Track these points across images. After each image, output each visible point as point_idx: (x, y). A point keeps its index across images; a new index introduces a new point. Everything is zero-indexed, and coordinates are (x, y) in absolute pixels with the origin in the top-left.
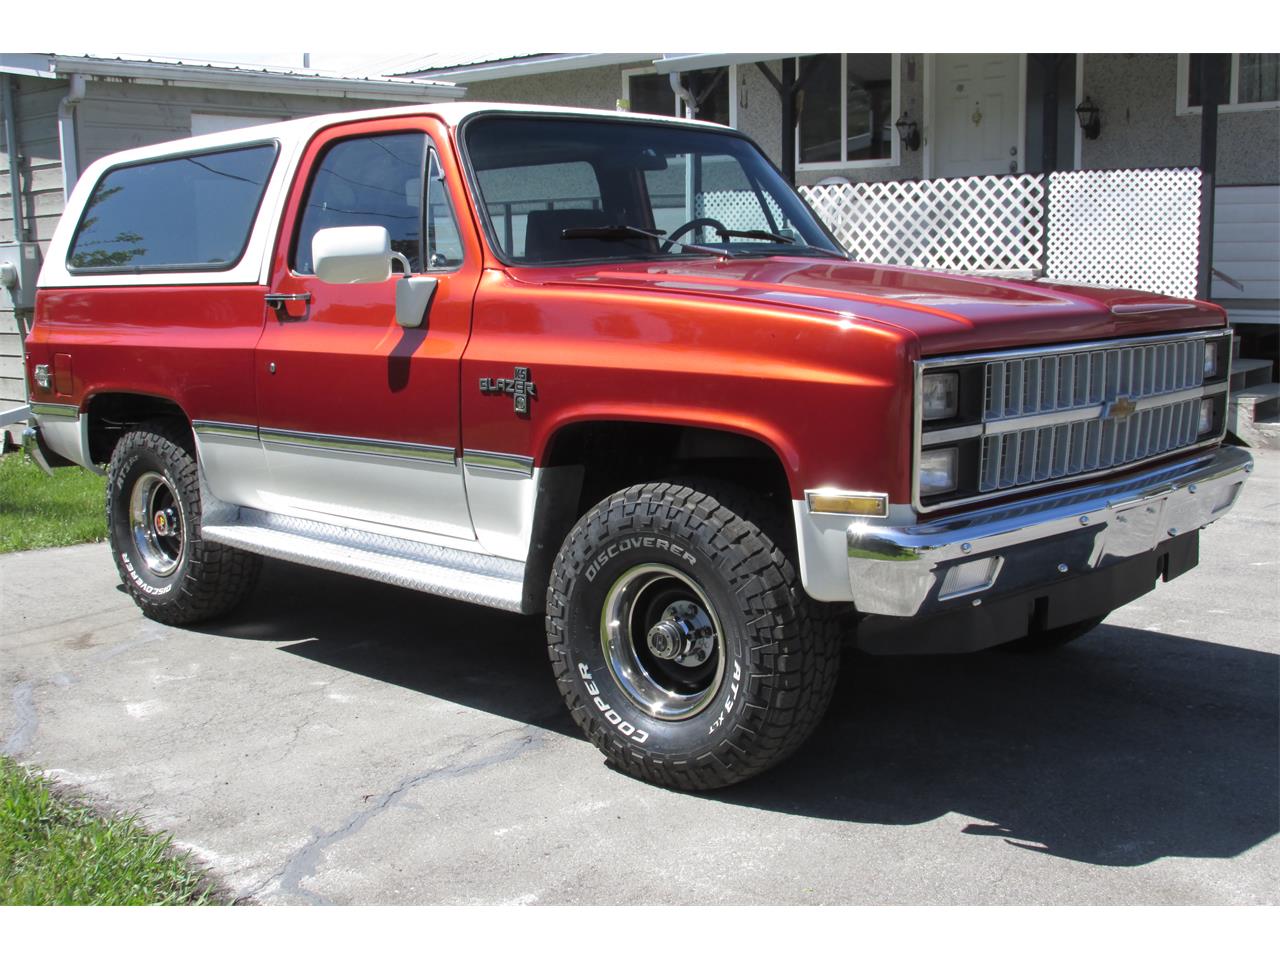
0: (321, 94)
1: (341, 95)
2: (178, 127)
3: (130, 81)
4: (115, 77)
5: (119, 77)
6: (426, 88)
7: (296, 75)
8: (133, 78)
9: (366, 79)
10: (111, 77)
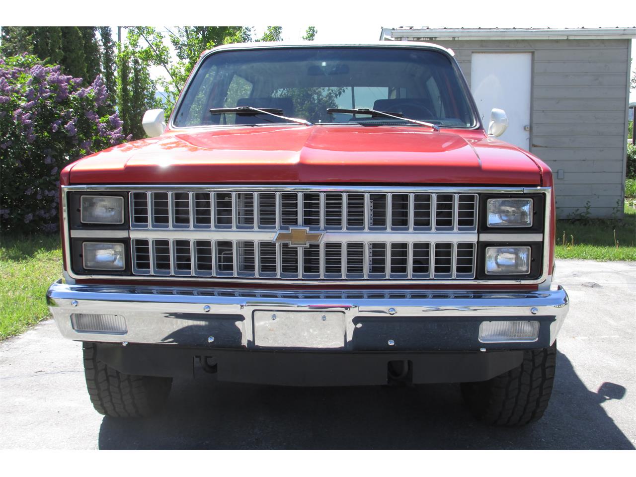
0: (551, 38)
1: (566, 38)
2: (464, 61)
3: (434, 39)
4: (426, 38)
5: (428, 38)
6: (624, 30)
7: (534, 29)
8: (435, 38)
9: (583, 28)
10: (423, 38)
